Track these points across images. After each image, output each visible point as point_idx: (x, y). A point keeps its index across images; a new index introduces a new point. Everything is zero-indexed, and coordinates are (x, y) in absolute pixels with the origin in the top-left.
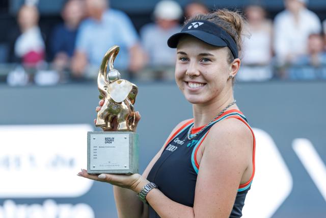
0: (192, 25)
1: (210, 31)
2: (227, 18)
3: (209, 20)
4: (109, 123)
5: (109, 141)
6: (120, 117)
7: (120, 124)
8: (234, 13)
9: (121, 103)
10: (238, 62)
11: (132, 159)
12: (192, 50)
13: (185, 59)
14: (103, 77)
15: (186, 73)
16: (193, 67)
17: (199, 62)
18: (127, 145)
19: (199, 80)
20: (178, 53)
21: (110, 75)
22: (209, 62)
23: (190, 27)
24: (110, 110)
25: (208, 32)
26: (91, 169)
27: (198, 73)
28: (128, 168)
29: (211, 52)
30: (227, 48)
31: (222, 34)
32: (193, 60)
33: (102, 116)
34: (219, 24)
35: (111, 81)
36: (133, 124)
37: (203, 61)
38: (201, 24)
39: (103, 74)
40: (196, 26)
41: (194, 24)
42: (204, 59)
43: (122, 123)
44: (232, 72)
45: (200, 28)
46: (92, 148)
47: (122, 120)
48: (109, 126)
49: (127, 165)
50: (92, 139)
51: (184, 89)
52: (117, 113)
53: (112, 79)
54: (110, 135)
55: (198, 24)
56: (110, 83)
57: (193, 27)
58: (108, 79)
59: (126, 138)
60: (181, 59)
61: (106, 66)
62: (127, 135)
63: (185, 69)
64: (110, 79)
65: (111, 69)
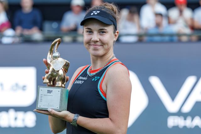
0: (93, 13)
1: (104, 16)
2: (109, 7)
3: (102, 10)
4: (52, 82)
5: (49, 92)
6: (58, 79)
7: (57, 83)
8: (111, 4)
9: (58, 71)
10: (118, 32)
11: (61, 103)
12: (95, 27)
13: (90, 32)
14: (50, 56)
15: (92, 40)
16: (96, 37)
17: (99, 34)
18: (59, 95)
19: (99, 43)
20: (86, 28)
21: (54, 55)
22: (105, 34)
23: (92, 14)
24: (52, 75)
25: (103, 17)
26: (38, 107)
27: (98, 40)
28: (58, 108)
29: (106, 28)
30: (113, 25)
31: (110, 18)
32: (95, 33)
33: (47, 78)
34: (108, 12)
35: (54, 58)
36: (65, 83)
37: (101, 33)
38: (98, 12)
39: (51, 54)
40: (96, 13)
41: (94, 12)
42: (102, 32)
43: (58, 82)
44: (115, 38)
45: (98, 14)
46: (40, 95)
47: (58, 81)
48: (52, 84)
49: (58, 106)
50: (40, 91)
51: (89, 48)
52: (56, 77)
53: (55, 57)
54: (51, 89)
55: (97, 12)
56: (54, 59)
57: (94, 14)
58: (53, 57)
59: (59, 91)
60: (87, 32)
61: (53, 49)
62: (60, 90)
63: (90, 38)
64: (54, 57)
65: (55, 51)
